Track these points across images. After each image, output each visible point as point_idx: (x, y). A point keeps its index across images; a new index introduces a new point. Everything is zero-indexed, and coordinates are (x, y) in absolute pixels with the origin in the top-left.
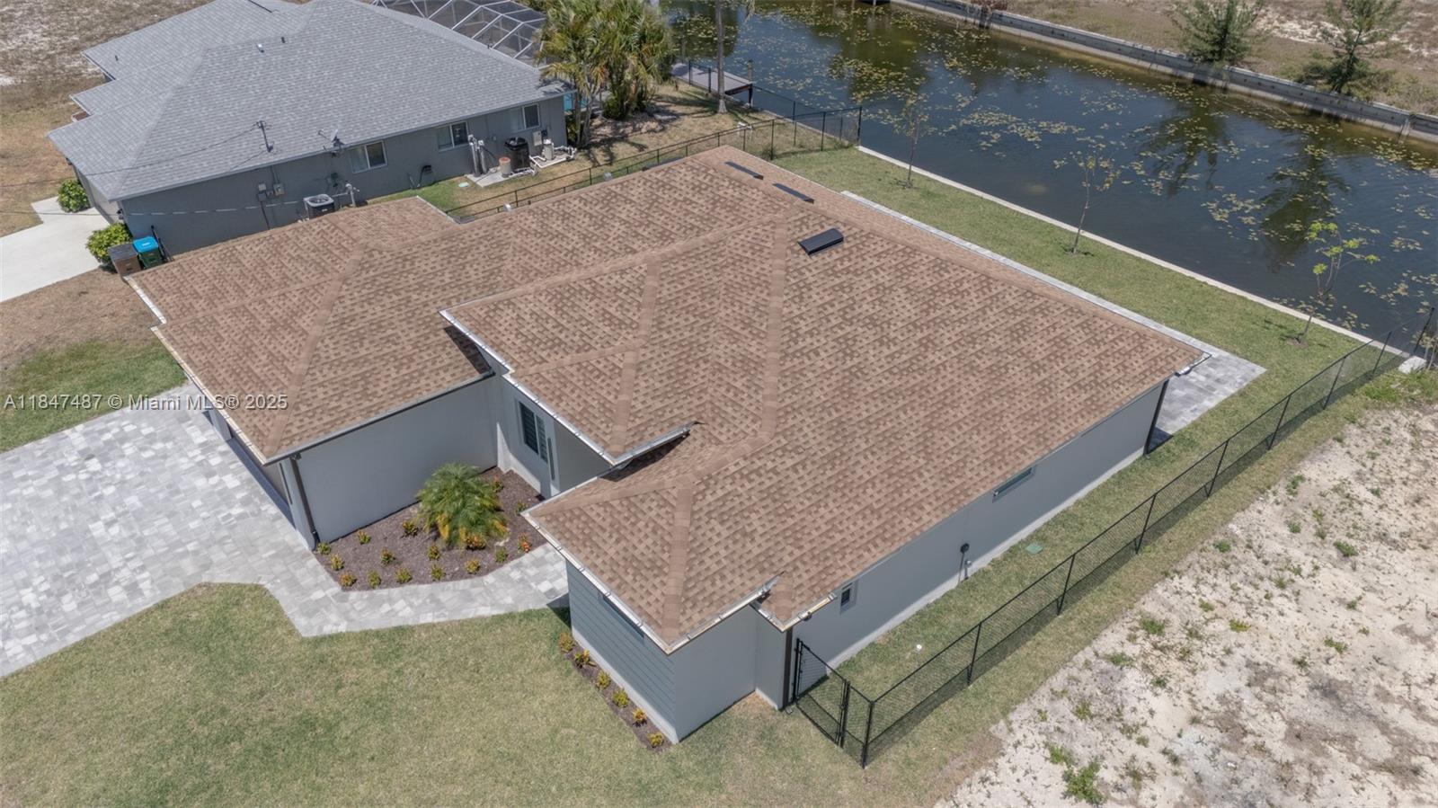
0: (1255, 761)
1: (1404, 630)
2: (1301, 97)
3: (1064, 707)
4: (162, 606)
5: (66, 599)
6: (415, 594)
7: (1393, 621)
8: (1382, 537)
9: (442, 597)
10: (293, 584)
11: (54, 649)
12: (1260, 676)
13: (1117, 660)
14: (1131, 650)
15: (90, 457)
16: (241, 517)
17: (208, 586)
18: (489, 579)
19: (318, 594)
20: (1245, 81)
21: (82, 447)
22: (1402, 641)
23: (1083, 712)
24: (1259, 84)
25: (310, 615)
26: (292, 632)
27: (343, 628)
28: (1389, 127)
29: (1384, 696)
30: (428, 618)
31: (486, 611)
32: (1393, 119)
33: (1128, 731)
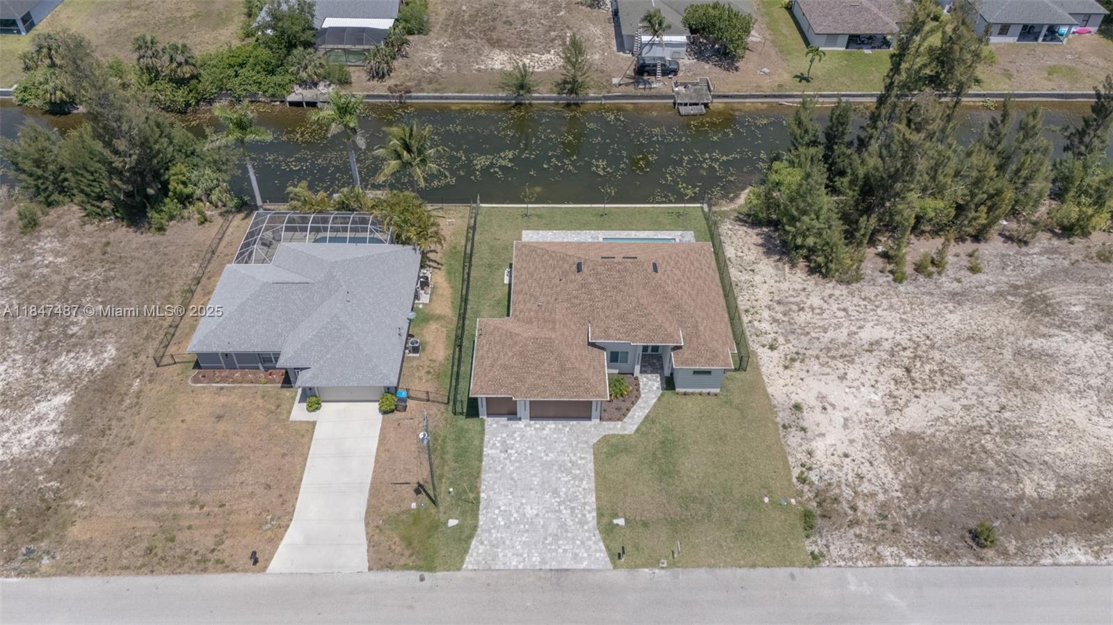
0: (785, 324)
1: (776, 282)
2: (561, 99)
3: (754, 337)
4: (594, 454)
5: (573, 471)
6: (635, 410)
7: (773, 281)
8: (753, 263)
9: (642, 405)
10: (610, 429)
11: (593, 479)
12: (769, 307)
13: (750, 322)
14: (750, 318)
15: (507, 451)
16: (570, 429)
17: (594, 445)
18: (643, 395)
19: (619, 426)
20: (537, 98)
21: (498, 451)
22: (778, 284)
23: (757, 336)
24: (544, 99)
25: (625, 430)
26: (630, 435)
27: (636, 427)
28: (597, 102)
29: (787, 297)
30: (647, 412)
31: (654, 401)
32: (597, 99)
33: (766, 333)
